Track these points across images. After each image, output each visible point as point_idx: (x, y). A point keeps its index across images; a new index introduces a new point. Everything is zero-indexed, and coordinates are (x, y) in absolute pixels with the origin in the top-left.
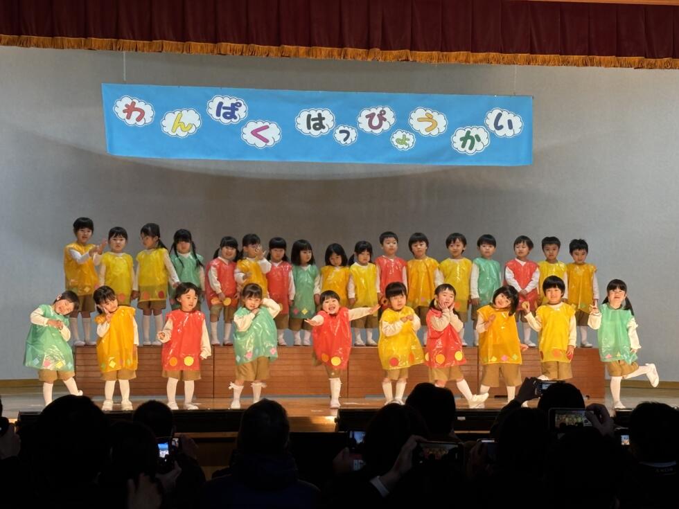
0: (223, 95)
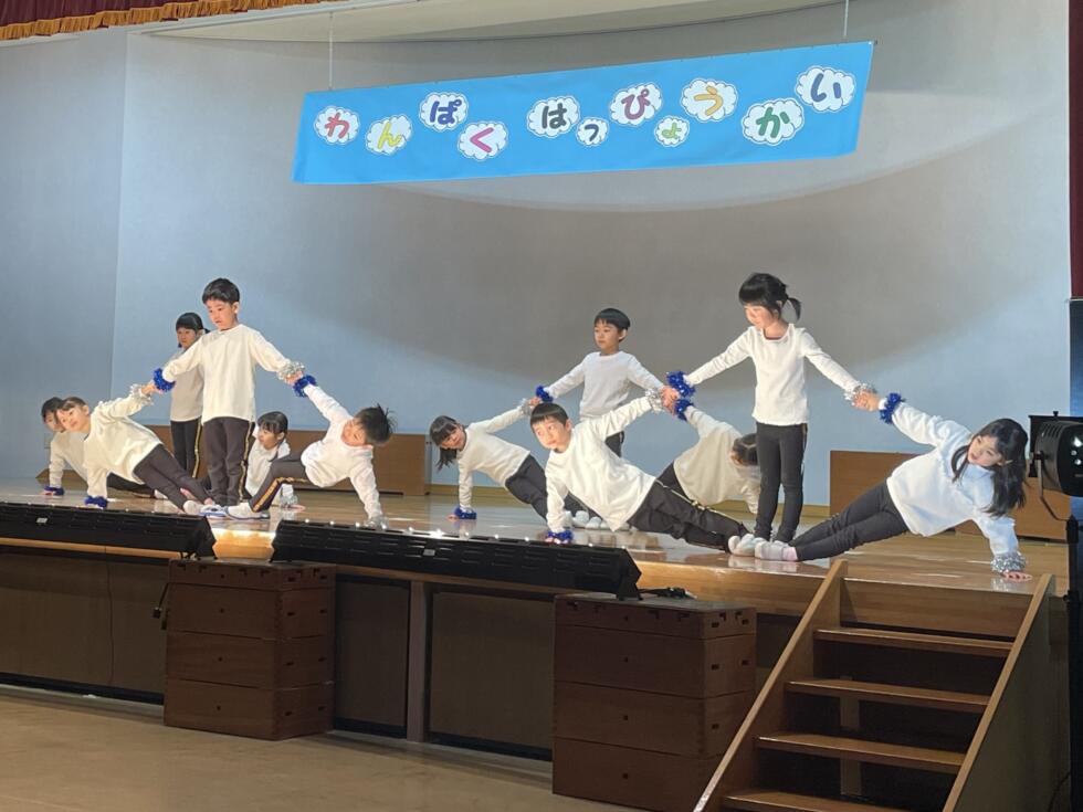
0: (439, 91)
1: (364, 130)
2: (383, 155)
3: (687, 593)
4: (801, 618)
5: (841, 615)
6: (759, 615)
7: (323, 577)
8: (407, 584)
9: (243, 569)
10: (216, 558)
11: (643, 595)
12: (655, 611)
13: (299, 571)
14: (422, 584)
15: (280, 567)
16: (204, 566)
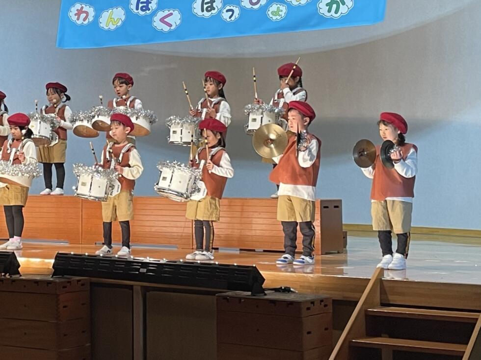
1: (97, 17)
2: (109, 31)
3: (292, 289)
4: (358, 302)
5: (381, 300)
6: (334, 301)
7: (83, 285)
8: (131, 287)
9: (36, 282)
10: (21, 276)
11: (266, 292)
12: (273, 302)
13: (68, 282)
14: (139, 288)
15: (57, 280)
16: (14, 281)
